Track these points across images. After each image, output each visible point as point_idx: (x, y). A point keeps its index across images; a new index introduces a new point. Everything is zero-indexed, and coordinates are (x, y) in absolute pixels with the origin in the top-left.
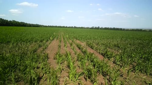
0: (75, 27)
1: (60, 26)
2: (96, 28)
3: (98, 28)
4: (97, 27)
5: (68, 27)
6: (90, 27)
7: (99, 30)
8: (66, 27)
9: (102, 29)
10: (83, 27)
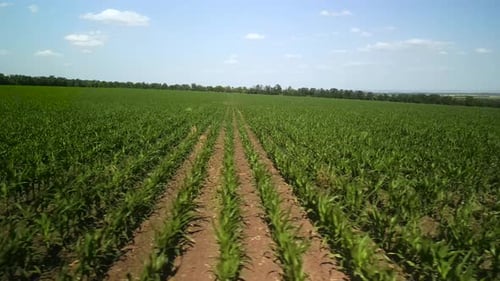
0: (195, 88)
1: (141, 82)
2: (269, 92)
3: (277, 91)
4: (273, 86)
5: (172, 87)
6: (248, 87)
7: (281, 96)
8: (165, 87)
9: (289, 93)
10: (224, 85)
